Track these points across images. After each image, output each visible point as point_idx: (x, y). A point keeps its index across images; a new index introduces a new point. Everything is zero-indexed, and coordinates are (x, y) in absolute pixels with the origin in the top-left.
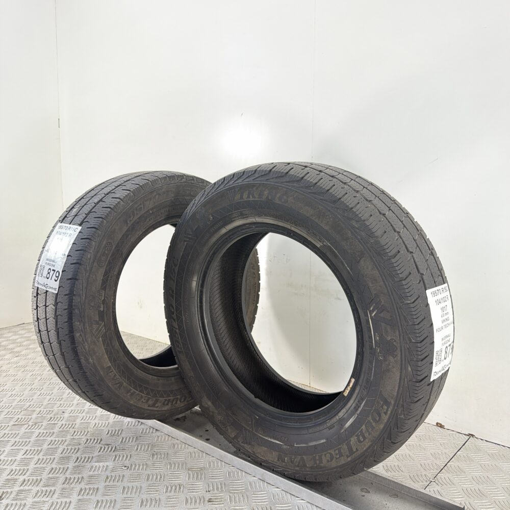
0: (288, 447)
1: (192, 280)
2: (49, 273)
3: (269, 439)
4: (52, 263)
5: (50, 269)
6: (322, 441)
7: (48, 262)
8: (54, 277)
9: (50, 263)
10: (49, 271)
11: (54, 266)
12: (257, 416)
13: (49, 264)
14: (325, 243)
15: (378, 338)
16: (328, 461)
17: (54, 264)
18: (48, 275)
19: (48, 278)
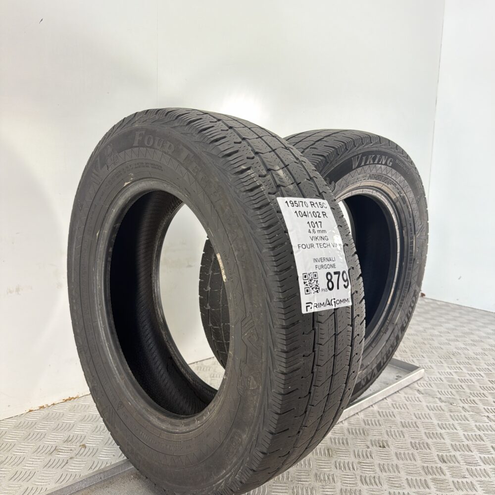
2: (330, 281)
4: (327, 263)
5: (328, 273)
7: (319, 264)
8: (342, 283)
9: (323, 264)
10: (329, 277)
11: (333, 266)
13: (322, 266)
17: (331, 263)
18: (330, 284)
19: (330, 289)
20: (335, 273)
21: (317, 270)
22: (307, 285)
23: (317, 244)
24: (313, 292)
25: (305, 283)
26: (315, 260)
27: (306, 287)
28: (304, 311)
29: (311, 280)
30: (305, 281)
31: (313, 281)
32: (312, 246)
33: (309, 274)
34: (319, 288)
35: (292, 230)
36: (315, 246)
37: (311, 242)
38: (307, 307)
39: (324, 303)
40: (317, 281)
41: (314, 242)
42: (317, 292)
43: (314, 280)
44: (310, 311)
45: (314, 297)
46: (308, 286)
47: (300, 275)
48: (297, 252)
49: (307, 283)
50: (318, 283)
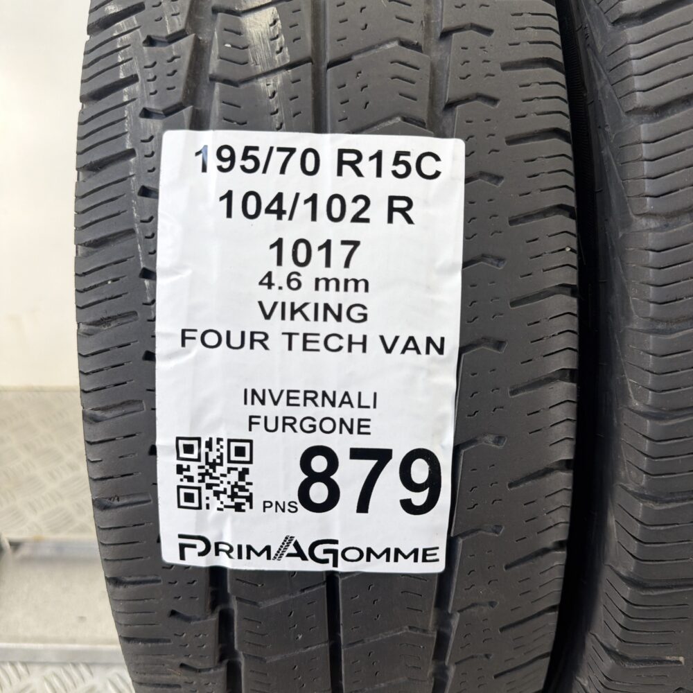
4: (323, 412)
7: (274, 411)
9: (298, 412)
11: (355, 427)
13: (289, 422)
17: (347, 414)
20: (357, 454)
21: (258, 434)
22: (190, 479)
23: (290, 335)
24: (215, 503)
25: (180, 470)
26: (254, 396)
27: (185, 483)
28: (169, 556)
29: (213, 465)
30: (185, 464)
31: (220, 470)
32: (257, 340)
33: (209, 445)
34: (249, 498)
35: (172, 271)
36: (277, 342)
37: (260, 324)
38: (182, 546)
39: (267, 549)
40: (246, 471)
41: (276, 327)
42: (238, 508)
43: (226, 465)
44: (196, 561)
45: (219, 521)
46: (195, 484)
47: (164, 440)
48: (171, 356)
49: (194, 471)
50: (248, 478)
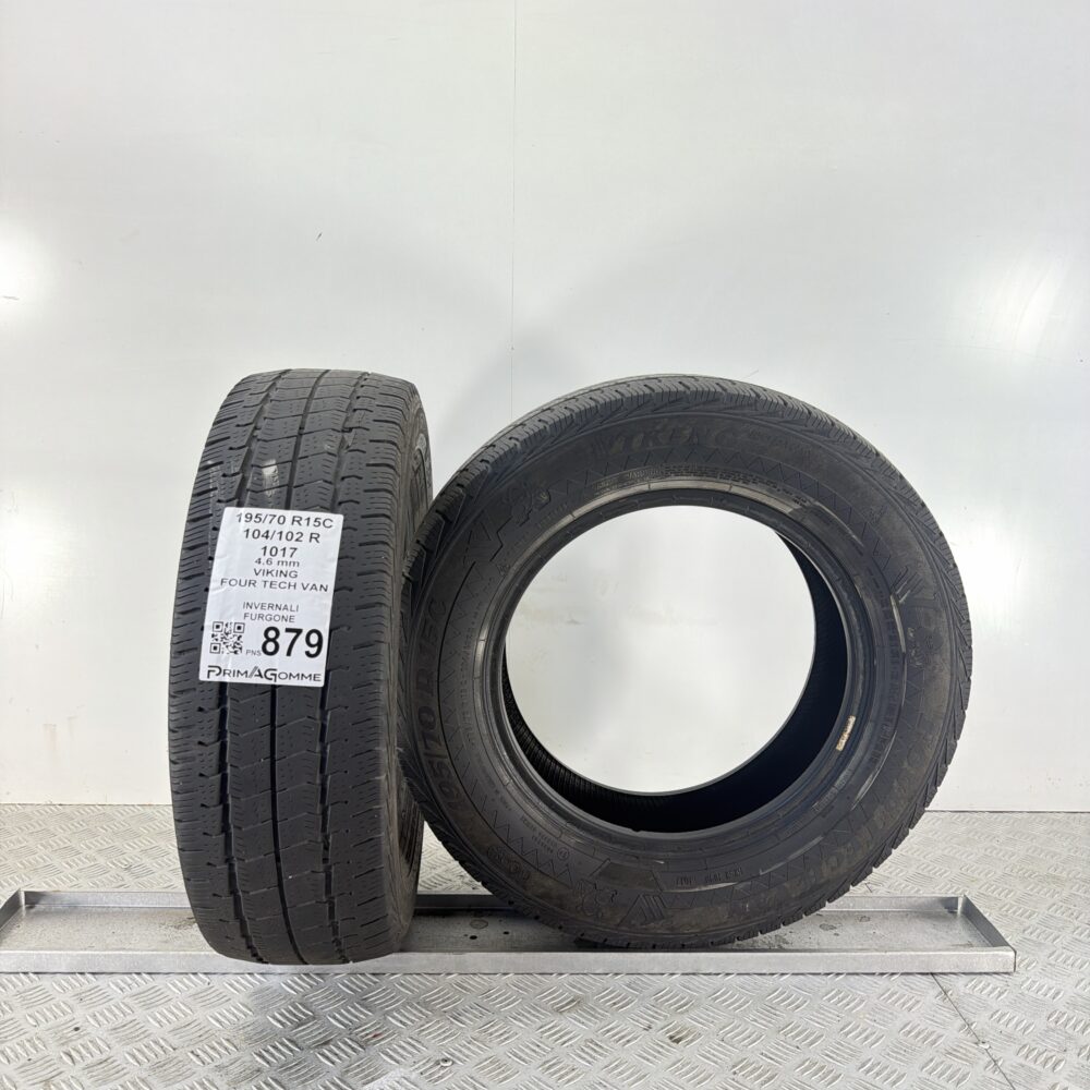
0: (749, 883)
1: (478, 640)
2: (271, 640)
3: (704, 889)
4: (276, 612)
5: (272, 629)
6: (815, 841)
7: (255, 612)
8: (301, 648)
9: (266, 612)
10: (272, 634)
11: (289, 619)
12: (661, 860)
13: (259, 616)
14: (807, 504)
15: (911, 635)
16: (833, 869)
17: (286, 613)
18: (271, 646)
19: (269, 654)
20: (288, 630)
21: (247, 621)
22: (217, 640)
23: (265, 582)
24: (226, 651)
25: (213, 636)
26: (248, 605)
27: (215, 642)
28: (203, 676)
29: (227, 634)
30: (215, 633)
31: (230, 636)
32: (252, 583)
33: (226, 625)
34: (241, 649)
35: (221, 557)
36: (260, 584)
37: (254, 577)
38: (209, 671)
39: (246, 672)
40: (239, 638)
41: (260, 579)
42: (235, 652)
43: (233, 634)
44: (214, 678)
45: (227, 659)
46: (219, 642)
47: (208, 623)
48: (215, 590)
49: (219, 637)
50: (242, 639)
